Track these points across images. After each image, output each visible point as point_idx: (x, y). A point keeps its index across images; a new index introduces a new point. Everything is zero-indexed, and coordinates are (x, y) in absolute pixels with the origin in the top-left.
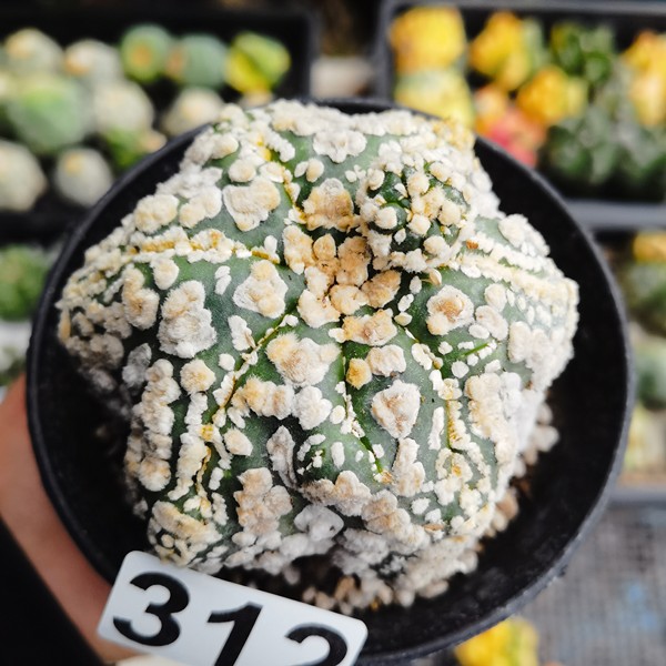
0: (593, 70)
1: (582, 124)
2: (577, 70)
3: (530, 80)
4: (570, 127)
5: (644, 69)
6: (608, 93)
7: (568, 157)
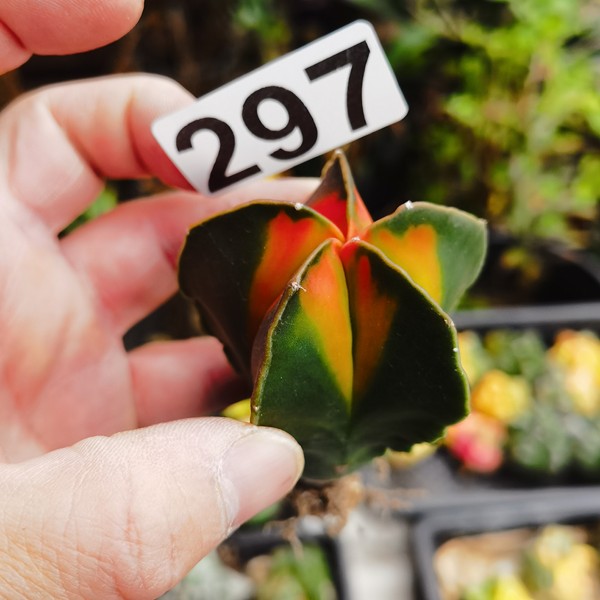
1: (534, 422)
2: (515, 372)
4: (524, 425)
5: (571, 365)
6: (547, 389)
7: (528, 454)
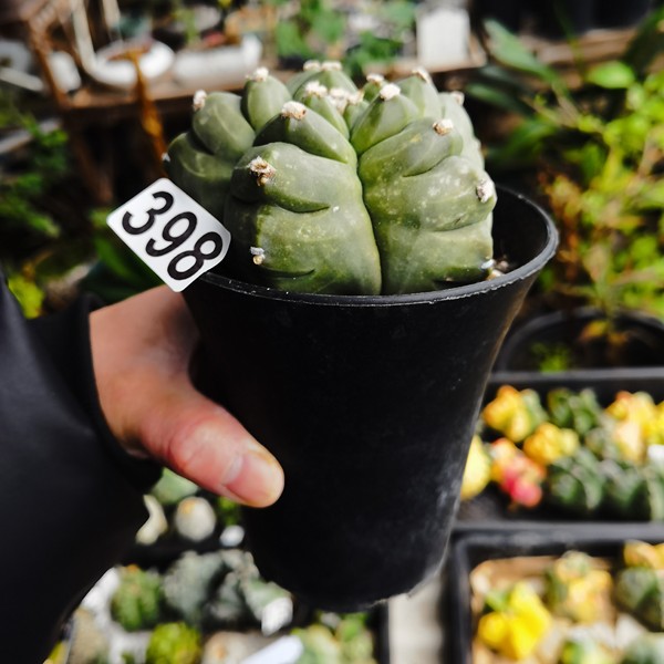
0: (582, 423)
1: (574, 460)
2: (569, 424)
3: (533, 433)
7: (565, 489)
